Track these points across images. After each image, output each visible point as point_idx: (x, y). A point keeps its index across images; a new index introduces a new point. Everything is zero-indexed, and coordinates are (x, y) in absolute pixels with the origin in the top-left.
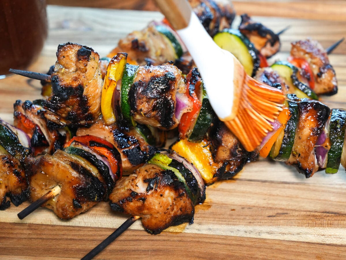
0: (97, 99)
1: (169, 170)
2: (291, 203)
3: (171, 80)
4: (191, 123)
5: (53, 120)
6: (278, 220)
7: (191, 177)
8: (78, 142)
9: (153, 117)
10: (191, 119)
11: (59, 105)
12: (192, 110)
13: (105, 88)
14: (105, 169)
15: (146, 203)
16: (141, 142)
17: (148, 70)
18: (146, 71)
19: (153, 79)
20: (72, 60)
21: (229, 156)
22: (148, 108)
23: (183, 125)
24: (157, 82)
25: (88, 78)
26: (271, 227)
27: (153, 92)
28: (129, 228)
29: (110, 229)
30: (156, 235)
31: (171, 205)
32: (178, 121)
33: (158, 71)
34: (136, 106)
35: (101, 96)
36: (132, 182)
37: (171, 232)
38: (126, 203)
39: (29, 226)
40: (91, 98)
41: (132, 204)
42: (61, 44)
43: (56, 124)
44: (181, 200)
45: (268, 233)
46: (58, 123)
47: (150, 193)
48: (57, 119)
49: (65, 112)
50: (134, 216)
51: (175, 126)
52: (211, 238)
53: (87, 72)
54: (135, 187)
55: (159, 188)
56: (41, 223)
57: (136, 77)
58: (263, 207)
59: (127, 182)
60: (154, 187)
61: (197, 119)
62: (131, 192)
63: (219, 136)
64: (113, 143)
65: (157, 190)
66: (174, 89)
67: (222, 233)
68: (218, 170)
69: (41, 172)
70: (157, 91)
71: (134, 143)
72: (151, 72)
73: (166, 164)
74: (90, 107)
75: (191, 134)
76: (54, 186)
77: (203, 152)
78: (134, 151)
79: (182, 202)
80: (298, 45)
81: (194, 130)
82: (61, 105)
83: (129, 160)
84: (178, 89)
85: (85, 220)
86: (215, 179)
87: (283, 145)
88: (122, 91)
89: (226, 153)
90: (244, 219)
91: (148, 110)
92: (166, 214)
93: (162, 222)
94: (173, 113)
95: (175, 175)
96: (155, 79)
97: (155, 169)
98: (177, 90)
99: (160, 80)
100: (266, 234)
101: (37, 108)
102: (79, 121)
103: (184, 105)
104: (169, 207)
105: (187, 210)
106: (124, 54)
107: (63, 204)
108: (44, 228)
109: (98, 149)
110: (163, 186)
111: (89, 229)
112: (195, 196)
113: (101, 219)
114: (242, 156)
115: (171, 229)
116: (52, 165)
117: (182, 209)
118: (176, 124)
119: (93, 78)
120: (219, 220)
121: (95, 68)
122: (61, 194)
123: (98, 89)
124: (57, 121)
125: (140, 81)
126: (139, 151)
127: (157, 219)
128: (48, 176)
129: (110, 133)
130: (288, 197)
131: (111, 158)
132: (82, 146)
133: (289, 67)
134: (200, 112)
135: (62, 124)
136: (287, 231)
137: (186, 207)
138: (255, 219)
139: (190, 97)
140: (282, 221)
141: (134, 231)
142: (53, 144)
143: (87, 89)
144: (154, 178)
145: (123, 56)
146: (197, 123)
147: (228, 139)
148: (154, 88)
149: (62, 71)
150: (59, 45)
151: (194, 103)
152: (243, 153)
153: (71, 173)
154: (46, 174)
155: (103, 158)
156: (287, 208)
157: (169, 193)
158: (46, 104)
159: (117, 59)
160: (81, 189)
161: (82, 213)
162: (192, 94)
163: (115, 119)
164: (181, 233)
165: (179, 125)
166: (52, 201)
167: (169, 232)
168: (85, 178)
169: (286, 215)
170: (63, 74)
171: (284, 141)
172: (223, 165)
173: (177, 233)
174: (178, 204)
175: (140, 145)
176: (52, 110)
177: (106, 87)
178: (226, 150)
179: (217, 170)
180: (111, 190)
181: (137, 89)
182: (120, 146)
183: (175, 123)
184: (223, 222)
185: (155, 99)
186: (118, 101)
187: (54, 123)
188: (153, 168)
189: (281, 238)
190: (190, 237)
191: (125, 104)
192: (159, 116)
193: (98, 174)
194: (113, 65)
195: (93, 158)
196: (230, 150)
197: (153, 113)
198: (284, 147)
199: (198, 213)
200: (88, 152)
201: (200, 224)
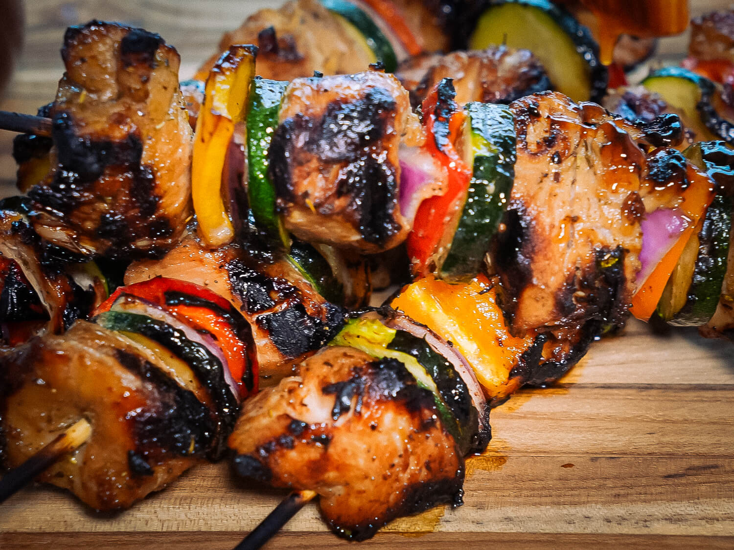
0: (180, 175)
1: (391, 358)
2: (724, 440)
3: (385, 109)
4: (445, 227)
5: (59, 240)
6: (694, 484)
7: (451, 375)
8: (134, 297)
9: (338, 214)
10: (443, 215)
11: (76, 194)
12: (445, 190)
13: (203, 140)
14: (212, 366)
15: (331, 450)
16: (304, 294)
17: (318, 86)
18: (312, 89)
19: (334, 109)
20: (106, 68)
21: (553, 312)
22: (325, 190)
23: (420, 235)
24: (347, 117)
25: (154, 115)
26: (675, 504)
27: (336, 145)
28: (285, 528)
29: (233, 533)
30: (363, 542)
31: (402, 453)
32: (407, 220)
33: (345, 88)
34: (292, 185)
35: (190, 168)
36: (290, 398)
37: (403, 533)
38: (278, 453)
39: (6, 539)
40: (164, 172)
41: (293, 454)
42: (72, 27)
43: (69, 252)
44: (427, 438)
45: (669, 519)
46: (74, 250)
47: (341, 421)
48: (71, 237)
49: (94, 216)
50: (301, 490)
51: (401, 236)
52: (513, 541)
53: (148, 101)
54: (298, 407)
55: (367, 405)
56: (38, 531)
57: (285, 106)
58: (649, 454)
59: (274, 398)
60: (352, 406)
61: (461, 214)
62: (288, 422)
63: (522, 257)
64: (228, 297)
65: (360, 413)
66: (392, 135)
67: (544, 526)
68: (522, 358)
69: (36, 380)
70: (349, 141)
71: (287, 296)
72: (326, 91)
73: (380, 344)
74: (161, 198)
75: (446, 256)
76: (71, 421)
77: (477, 310)
78: (288, 315)
79: (430, 443)
80: (710, 24)
81: (453, 244)
82: (82, 196)
83: (276, 342)
84: (404, 135)
85: (162, 515)
86: (513, 382)
87: (699, 278)
88: (249, 148)
89: (543, 305)
90: (600, 487)
91: (324, 194)
92: (389, 481)
93: (377, 505)
94: (395, 201)
95: (406, 370)
96: (341, 109)
97: (351, 357)
98: (402, 139)
99: (353, 111)
100: (664, 522)
101: (11, 217)
102: (133, 240)
103: (422, 178)
104: (396, 461)
105: (446, 467)
106: (249, 48)
107: (101, 468)
108: (49, 541)
109: (189, 314)
110: (379, 402)
111: (175, 538)
112: (465, 428)
113: (205, 509)
114: (587, 311)
115: (403, 525)
116: (65, 359)
117: (432, 465)
118: (402, 231)
119: (167, 117)
120: (532, 493)
121: (170, 89)
122: (93, 440)
123: (181, 147)
124: (71, 243)
125: (297, 115)
126: (302, 316)
127: (364, 495)
128: (54, 391)
129: (220, 272)
130: (714, 423)
131: (227, 336)
132: (145, 306)
133: (690, 80)
134: (470, 193)
135: (84, 251)
136: (721, 513)
137: (441, 458)
138: (631, 487)
139: (440, 155)
140: (703, 488)
141: (300, 536)
142: (60, 314)
143: (151, 147)
144: (352, 381)
145: (246, 53)
146: (462, 224)
147: (549, 265)
148: (339, 132)
149: (81, 99)
150: (69, 30)
151: (450, 169)
152: (589, 305)
153: (119, 379)
154: (48, 386)
155: (204, 337)
156: (716, 452)
157: (394, 420)
158: (39, 195)
159: (229, 62)
160: (150, 421)
161: (153, 495)
162: (444, 145)
163: (232, 229)
164: (430, 532)
165: (410, 234)
166: (69, 462)
167: (398, 533)
168: (160, 392)
169: (713, 470)
170: (83, 107)
171: (700, 264)
172: (534, 342)
173: (418, 534)
174: (419, 451)
175: (302, 300)
176: (55, 211)
177: (207, 136)
178: (543, 298)
179: (520, 357)
180: (232, 423)
181: (290, 139)
182: (250, 305)
183: (399, 228)
184: (544, 499)
185: (344, 161)
186: (240, 176)
187: (63, 248)
188: (345, 355)
189: (706, 530)
190: (455, 542)
191: (260, 183)
192: (356, 210)
193: (191, 381)
194: (220, 78)
195: (177, 337)
196: (555, 296)
197: (339, 203)
198: (700, 281)
199: (473, 480)
200: (160, 323)
201: (480, 506)
